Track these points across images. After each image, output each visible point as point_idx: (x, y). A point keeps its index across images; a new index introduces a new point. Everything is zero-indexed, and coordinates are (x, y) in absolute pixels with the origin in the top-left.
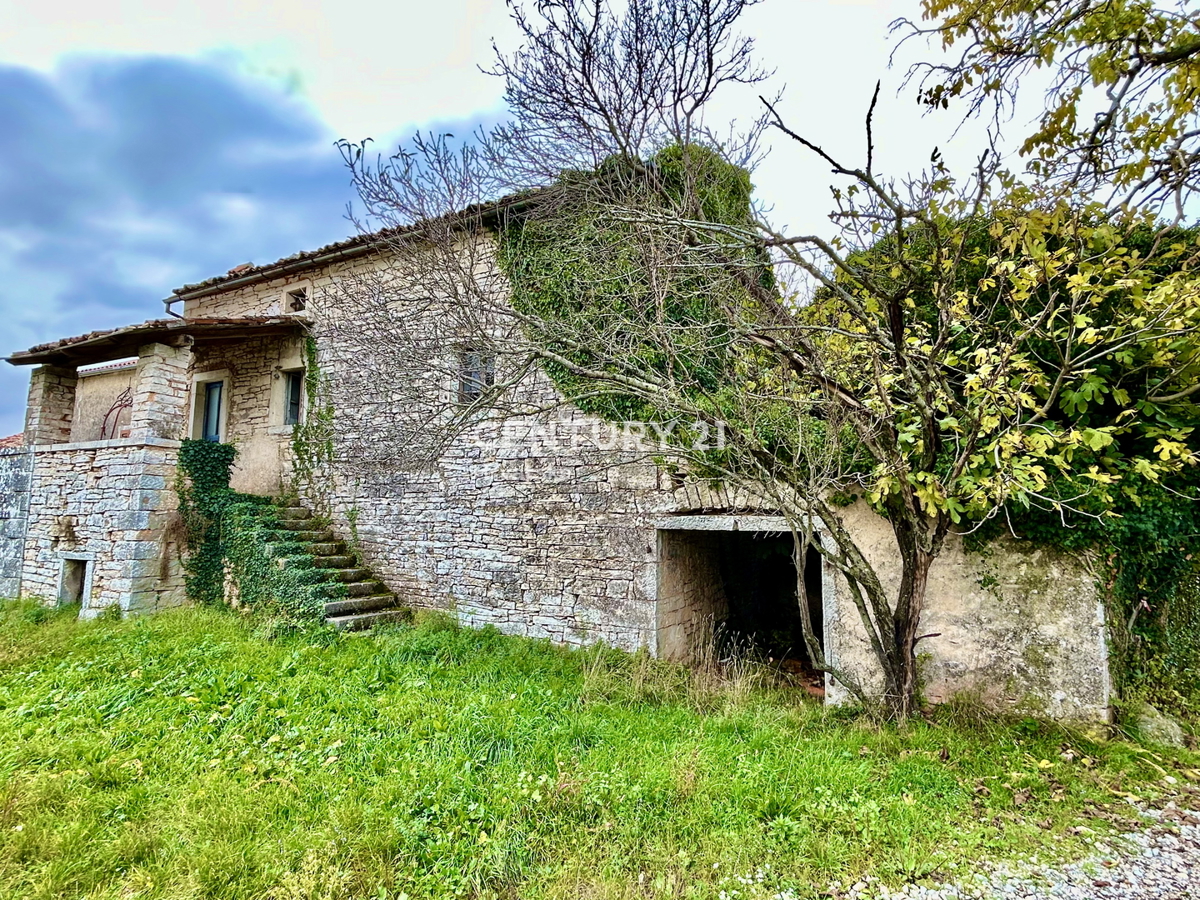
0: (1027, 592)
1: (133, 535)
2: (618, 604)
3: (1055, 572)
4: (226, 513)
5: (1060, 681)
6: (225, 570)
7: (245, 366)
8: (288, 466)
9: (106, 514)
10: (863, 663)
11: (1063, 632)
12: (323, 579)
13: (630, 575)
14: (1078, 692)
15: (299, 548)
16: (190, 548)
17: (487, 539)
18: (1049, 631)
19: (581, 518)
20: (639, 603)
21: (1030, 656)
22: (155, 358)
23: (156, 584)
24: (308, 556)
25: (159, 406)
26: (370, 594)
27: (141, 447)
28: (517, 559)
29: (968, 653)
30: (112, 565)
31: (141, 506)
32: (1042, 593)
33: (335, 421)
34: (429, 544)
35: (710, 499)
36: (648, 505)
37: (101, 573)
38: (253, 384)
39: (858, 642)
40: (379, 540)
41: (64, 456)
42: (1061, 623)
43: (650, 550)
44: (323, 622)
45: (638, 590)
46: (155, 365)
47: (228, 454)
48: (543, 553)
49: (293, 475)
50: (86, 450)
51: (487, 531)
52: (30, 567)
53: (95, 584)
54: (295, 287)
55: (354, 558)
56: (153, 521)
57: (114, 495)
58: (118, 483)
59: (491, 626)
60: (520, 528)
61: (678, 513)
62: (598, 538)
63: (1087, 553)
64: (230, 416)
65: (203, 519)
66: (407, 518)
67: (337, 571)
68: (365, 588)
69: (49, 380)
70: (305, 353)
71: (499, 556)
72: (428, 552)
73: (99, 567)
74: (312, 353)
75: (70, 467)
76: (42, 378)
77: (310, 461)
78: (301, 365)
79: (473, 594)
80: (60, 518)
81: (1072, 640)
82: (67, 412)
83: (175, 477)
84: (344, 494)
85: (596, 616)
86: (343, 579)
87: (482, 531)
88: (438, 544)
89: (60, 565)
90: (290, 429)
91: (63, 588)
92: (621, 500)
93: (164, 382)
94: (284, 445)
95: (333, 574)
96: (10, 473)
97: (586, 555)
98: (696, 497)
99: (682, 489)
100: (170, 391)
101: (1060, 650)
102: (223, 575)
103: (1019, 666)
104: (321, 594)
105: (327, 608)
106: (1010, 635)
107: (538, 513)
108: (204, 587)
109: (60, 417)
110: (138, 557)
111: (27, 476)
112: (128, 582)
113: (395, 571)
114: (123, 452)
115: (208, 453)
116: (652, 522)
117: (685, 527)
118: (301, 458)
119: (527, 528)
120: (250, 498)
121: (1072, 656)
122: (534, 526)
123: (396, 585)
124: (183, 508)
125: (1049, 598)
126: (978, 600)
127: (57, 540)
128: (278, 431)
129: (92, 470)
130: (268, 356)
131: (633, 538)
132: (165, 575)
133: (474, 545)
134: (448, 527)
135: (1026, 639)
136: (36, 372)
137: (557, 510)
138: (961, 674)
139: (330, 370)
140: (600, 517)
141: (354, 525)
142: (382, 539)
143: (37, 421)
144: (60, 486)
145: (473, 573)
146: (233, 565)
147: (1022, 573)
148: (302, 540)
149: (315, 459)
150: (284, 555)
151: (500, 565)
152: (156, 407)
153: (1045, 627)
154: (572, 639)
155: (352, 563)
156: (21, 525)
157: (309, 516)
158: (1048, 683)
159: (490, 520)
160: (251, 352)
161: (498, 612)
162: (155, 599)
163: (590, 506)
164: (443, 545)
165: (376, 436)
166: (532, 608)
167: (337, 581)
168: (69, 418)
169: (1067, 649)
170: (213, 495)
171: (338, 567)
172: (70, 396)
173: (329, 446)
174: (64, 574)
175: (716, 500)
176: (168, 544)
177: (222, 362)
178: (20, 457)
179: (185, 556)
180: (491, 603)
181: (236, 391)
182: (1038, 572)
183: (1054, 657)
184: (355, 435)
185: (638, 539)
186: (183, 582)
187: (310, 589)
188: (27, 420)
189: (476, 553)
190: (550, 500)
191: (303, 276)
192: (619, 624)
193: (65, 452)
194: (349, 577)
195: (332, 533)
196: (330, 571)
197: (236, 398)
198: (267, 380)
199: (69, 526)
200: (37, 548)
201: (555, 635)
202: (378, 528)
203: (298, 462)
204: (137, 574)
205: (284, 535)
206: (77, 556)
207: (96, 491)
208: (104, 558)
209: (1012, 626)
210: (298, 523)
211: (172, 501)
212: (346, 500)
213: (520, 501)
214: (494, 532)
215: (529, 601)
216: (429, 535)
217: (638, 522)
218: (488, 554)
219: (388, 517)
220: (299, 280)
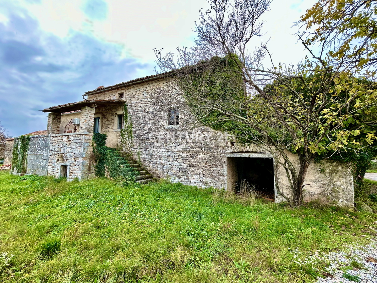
0: (332, 173)
1: (81, 159)
2: (216, 177)
3: (340, 168)
4: (105, 153)
5: (341, 197)
6: (105, 168)
7: (106, 113)
8: (119, 140)
9: (73, 153)
10: (286, 192)
11: (342, 184)
12: (133, 170)
13: (219, 169)
14: (346, 199)
15: (126, 162)
16: (96, 162)
17: (178, 160)
18: (338, 183)
19: (205, 154)
20: (222, 177)
21: (333, 190)
22: (86, 110)
23: (87, 172)
24: (128, 164)
25: (87, 123)
26: (145, 174)
27: (83, 135)
28: (187, 165)
29: (315, 189)
30: (75, 167)
31: (83, 151)
32: (336, 173)
33: (133, 128)
34: (161, 161)
35: (242, 149)
36: (224, 151)
37: (72, 169)
38: (109, 118)
39: (284, 186)
40: (146, 160)
41: (59, 137)
42: (342, 181)
43: (225, 163)
44: (135, 182)
45: (221, 173)
46: (86, 112)
47: (105, 137)
48: (194, 163)
49: (121, 143)
50: (66, 136)
51: (178, 158)
52: (50, 167)
53: (70, 172)
54: (120, 92)
55: (140, 165)
56: (86, 155)
57: (75, 148)
58: (76, 145)
59: (179, 183)
60: (187, 157)
61: (233, 153)
62: (210, 159)
63: (349, 163)
64: (102, 127)
65: (99, 155)
66: (154, 154)
67: (136, 168)
68: (144, 173)
69: (54, 116)
70: (124, 110)
71: (181, 164)
72: (161, 163)
73: (71, 167)
74: (126, 110)
75: (62, 140)
76: (52, 116)
77: (126, 138)
78: (122, 113)
79: (174, 174)
80: (59, 154)
81: (345, 186)
82: (58, 125)
83: (92, 143)
84: (136, 148)
85: (209, 180)
86: (138, 170)
87: (176, 158)
88: (164, 161)
89: (59, 167)
90: (120, 130)
91: (60, 173)
92: (216, 149)
93: (89, 117)
94: (118, 135)
95: (135, 169)
96: (43, 142)
97: (206, 164)
98: (238, 148)
99: (234, 146)
100: (90, 120)
101: (341, 188)
102: (105, 170)
103: (330, 193)
104: (134, 174)
105: (136, 178)
106: (327, 184)
107: (192, 153)
108: (100, 173)
109: (57, 126)
110: (83, 165)
111: (48, 143)
112: (80, 172)
113: (151, 168)
114: (78, 136)
115: (100, 137)
116: (225, 155)
117: (235, 156)
118: (123, 138)
119: (189, 157)
120: (111, 149)
121: (345, 190)
122: (191, 156)
123: (152, 172)
124: (94, 152)
125: (338, 175)
126: (318, 175)
127: (58, 160)
128: (116, 131)
129: (68, 141)
130: (113, 111)
131: (220, 160)
132: (90, 170)
133: (174, 161)
134: (166, 156)
135: (332, 185)
136: (50, 114)
137: (198, 152)
138: (313, 195)
139: (131, 114)
140: (210, 154)
141: (139, 156)
142: (147, 160)
143: (51, 128)
144: (58, 145)
145: (174, 169)
146: (107, 167)
147: (331, 168)
148: (126, 160)
149: (127, 138)
150: (122, 164)
151: (181, 167)
152: (87, 124)
153: (337, 182)
154: (203, 186)
155: (139, 166)
156: (47, 156)
157: (126, 154)
158: (338, 197)
159: (179, 155)
160: (108, 109)
161: (181, 179)
162: (87, 176)
163: (207, 151)
164: (165, 161)
165: (145, 132)
166: (191, 178)
167: (137, 171)
168: (59, 127)
169: (343, 188)
170: (101, 148)
171: (136, 167)
172: (59, 121)
173: (131, 135)
174: (61, 169)
175: (243, 149)
176: (90, 161)
177: (99, 112)
178: (46, 138)
179: (95, 164)
180: (179, 177)
181: (104, 120)
182: (335, 168)
183: (339, 190)
184: (139, 132)
185: (221, 159)
186: (94, 171)
187: (131, 173)
188: (48, 127)
189: (175, 163)
190: (196, 149)
191: (123, 89)
192: (216, 182)
193: (60, 136)
194: (139, 170)
195: (133, 158)
196: (135, 168)
197: (103, 122)
198: (113, 117)
199: (62, 156)
200: (52, 162)
201: (198, 185)
202: (146, 157)
203: (122, 139)
204: (83, 169)
205: (121, 159)
206: (64, 164)
207: (69, 147)
208: (73, 165)
209: (328, 182)
210: (124, 156)
211: (91, 150)
212: (136, 149)
213: (187, 149)
214: (180, 158)
215: (190, 176)
216: (161, 159)
217: (221, 155)
218: (178, 164)
219: (149, 154)
220: (122, 90)
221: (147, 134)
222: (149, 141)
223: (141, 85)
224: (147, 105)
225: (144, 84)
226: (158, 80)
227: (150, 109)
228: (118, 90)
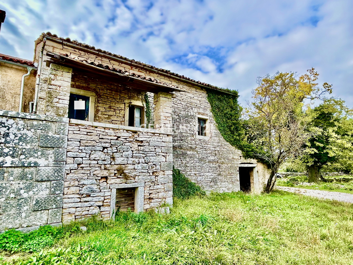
2: (234, 182)
13: (236, 176)
17: (210, 170)
19: (227, 165)
20: (237, 182)
28: (216, 175)
30: (158, 186)
34: (195, 172)
35: (245, 161)
36: (237, 162)
43: (238, 171)
45: (237, 179)
48: (221, 173)
51: (209, 168)
57: (155, 155)
58: (158, 150)
60: (216, 167)
61: (242, 163)
62: (230, 169)
66: (188, 165)
70: (144, 101)
71: (212, 174)
72: (195, 175)
74: (147, 102)
87: (208, 168)
88: (197, 172)
89: (113, 192)
92: (233, 161)
97: (229, 173)
99: (241, 159)
111: (61, 138)
114: (158, 136)
116: (238, 165)
117: (242, 166)
119: (218, 167)
131: (235, 169)
133: (207, 172)
134: (200, 167)
140: (230, 164)
144: (105, 147)
145: (207, 179)
151: (212, 177)
156: (57, 171)
159: (210, 165)
161: (213, 188)
163: (229, 162)
164: (199, 172)
180: (211, 187)
189: (207, 174)
197: (99, 108)
200: (80, 185)
206: (128, 186)
207: (140, 152)
208: (152, 184)
213: (216, 160)
214: (211, 168)
215: (219, 185)
216: (195, 170)
217: (236, 165)
218: (210, 174)
219: (182, 165)
220: (139, 71)
221: (178, 141)
222: (182, 150)
223: (168, 79)
224: (177, 106)
225: (173, 80)
226: (188, 84)
227: (182, 113)
228: (132, 68)
